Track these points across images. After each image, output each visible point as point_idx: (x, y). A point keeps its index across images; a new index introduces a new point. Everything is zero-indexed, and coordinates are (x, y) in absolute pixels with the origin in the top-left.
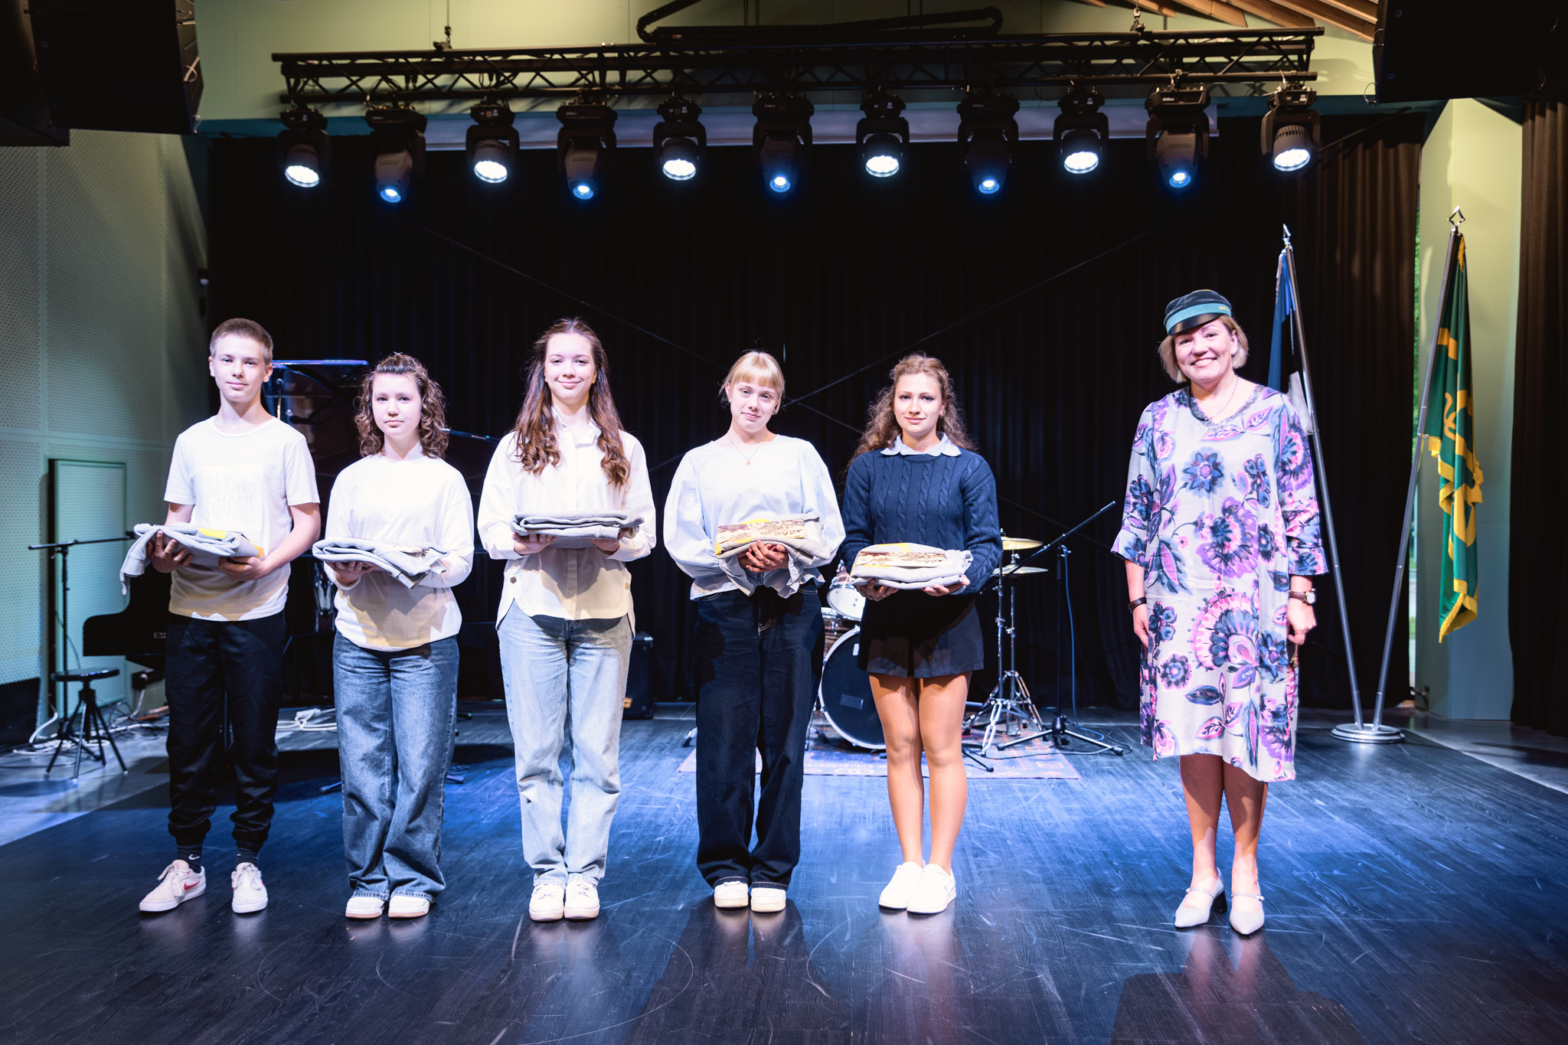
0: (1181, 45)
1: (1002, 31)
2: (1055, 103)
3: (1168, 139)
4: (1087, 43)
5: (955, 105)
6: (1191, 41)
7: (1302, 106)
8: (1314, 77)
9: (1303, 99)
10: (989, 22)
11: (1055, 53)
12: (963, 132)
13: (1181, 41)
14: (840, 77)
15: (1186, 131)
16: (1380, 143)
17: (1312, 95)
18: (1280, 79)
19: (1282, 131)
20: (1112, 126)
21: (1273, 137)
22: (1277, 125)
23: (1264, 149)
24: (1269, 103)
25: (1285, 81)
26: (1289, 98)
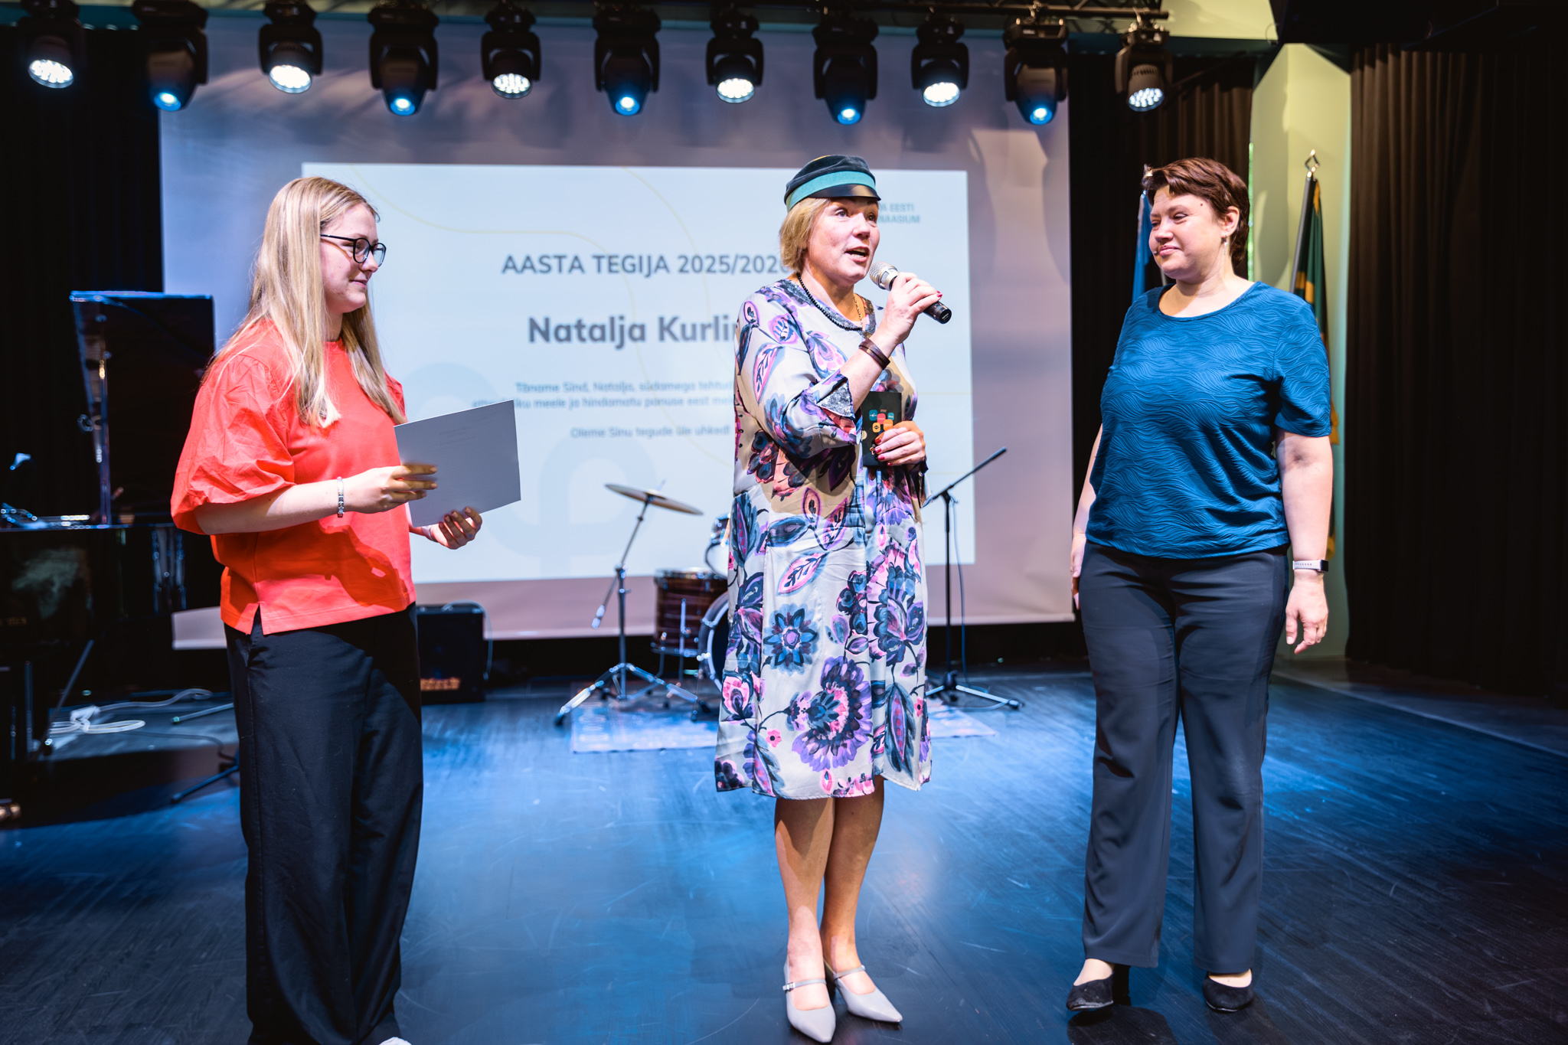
3: (1028, 73)
5: (811, 28)
7: (1156, 45)
8: (1165, 16)
9: (1157, 38)
12: (819, 58)
15: (1046, 66)
17: (1165, 34)
18: (1133, 16)
19: (1136, 70)
21: (1128, 76)
22: (1131, 63)
23: (1119, 88)
24: (1121, 40)
25: (1139, 19)
26: (1144, 37)
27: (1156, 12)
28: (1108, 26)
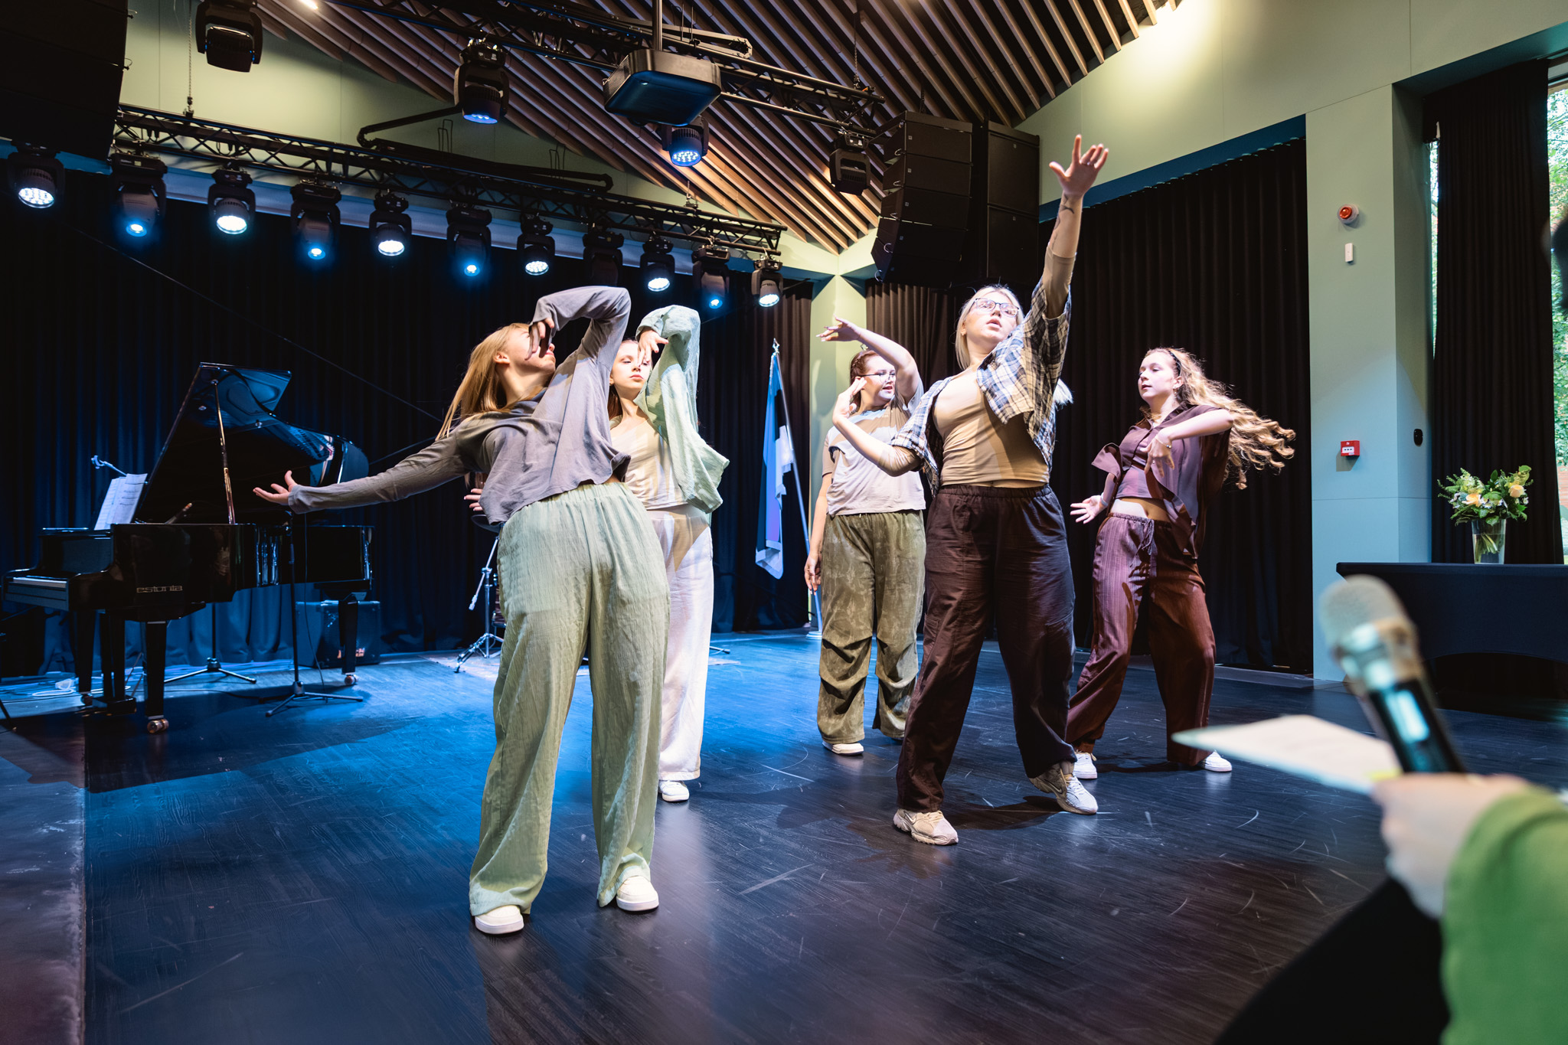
0: (715, 222)
1: (612, 191)
2: (641, 244)
3: (709, 278)
4: (664, 210)
5: (582, 235)
6: (721, 220)
7: (775, 269)
8: (779, 254)
9: (776, 266)
10: (603, 184)
11: (643, 212)
12: (586, 253)
13: (716, 219)
14: (507, 202)
15: (718, 275)
16: (794, 296)
17: (780, 264)
18: (763, 251)
19: (764, 282)
20: (677, 264)
21: (760, 286)
22: (762, 278)
23: (754, 292)
24: (755, 265)
25: (766, 254)
26: (769, 264)
27: (774, 250)
28: (745, 255)
